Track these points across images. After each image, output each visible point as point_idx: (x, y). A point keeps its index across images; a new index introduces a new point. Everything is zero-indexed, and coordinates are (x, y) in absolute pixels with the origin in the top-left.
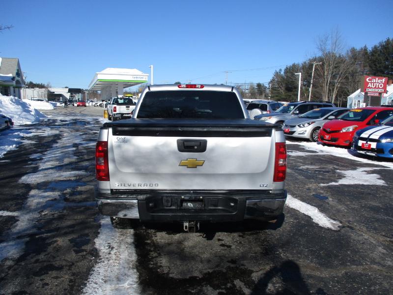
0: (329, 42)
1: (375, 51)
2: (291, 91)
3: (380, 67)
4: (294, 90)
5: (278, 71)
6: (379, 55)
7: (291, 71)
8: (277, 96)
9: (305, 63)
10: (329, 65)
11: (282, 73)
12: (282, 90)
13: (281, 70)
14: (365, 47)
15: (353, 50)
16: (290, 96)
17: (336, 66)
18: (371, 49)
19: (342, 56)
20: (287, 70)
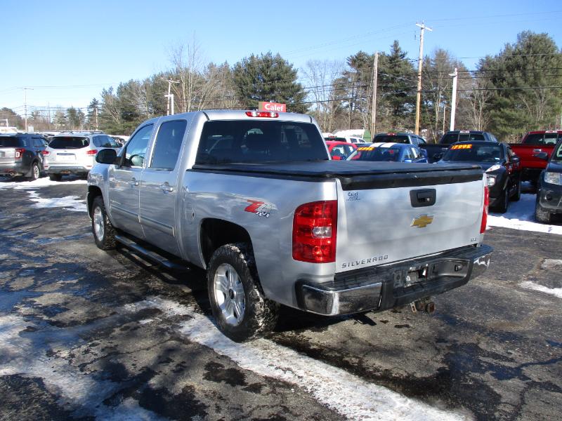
0: (185, 53)
1: (238, 70)
2: (131, 120)
3: (247, 90)
4: (135, 119)
5: (107, 89)
6: (244, 75)
7: (128, 90)
8: (110, 128)
9: (148, 80)
10: (187, 85)
11: (115, 93)
12: (117, 119)
13: (111, 89)
14: (226, 63)
15: (211, 66)
16: (130, 127)
17: (197, 86)
18: (233, 67)
19: (198, 74)
20: (122, 89)
